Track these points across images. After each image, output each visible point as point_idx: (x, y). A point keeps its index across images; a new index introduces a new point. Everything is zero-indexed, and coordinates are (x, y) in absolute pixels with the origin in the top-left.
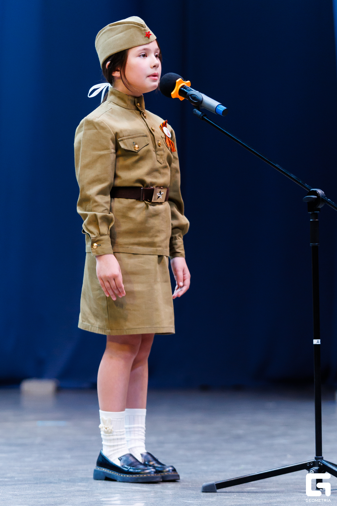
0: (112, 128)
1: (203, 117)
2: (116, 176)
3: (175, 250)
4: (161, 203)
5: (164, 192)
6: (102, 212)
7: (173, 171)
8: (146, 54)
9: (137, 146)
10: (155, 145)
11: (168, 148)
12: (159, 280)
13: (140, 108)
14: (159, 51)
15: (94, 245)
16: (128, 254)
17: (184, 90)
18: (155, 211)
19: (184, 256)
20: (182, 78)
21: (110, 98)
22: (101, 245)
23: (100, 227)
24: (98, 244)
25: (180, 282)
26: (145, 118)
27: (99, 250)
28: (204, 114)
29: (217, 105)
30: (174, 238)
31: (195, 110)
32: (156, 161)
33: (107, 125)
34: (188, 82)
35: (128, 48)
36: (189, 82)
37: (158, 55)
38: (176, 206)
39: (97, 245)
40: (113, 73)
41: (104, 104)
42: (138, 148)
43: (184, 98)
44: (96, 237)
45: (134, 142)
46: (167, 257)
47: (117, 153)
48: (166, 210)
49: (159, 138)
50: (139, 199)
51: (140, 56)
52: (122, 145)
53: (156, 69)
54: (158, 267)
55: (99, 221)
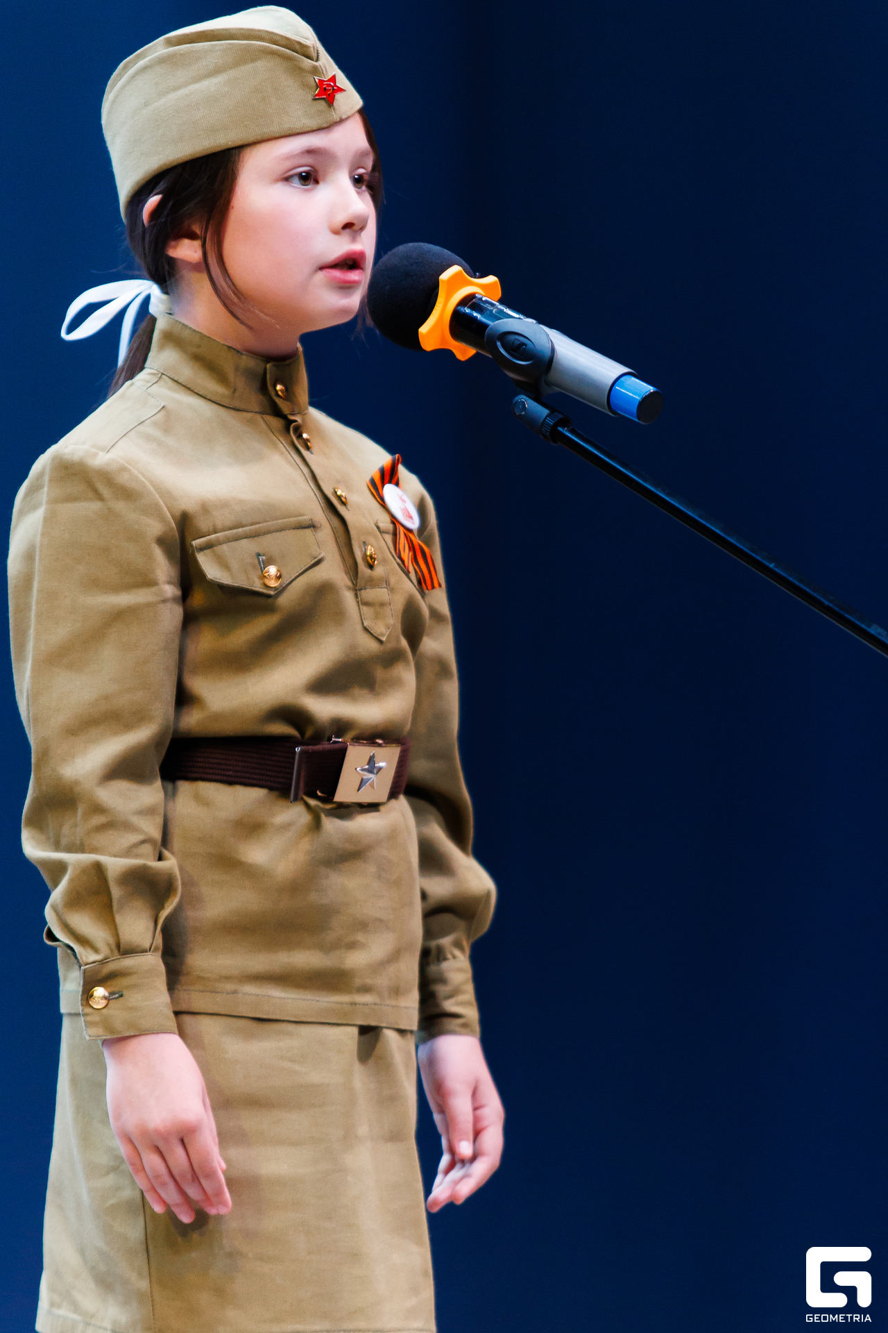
0: (166, 494)
1: (554, 427)
2: (183, 698)
3: (437, 1005)
4: (373, 807)
5: (387, 758)
6: (128, 852)
7: (429, 671)
8: (316, 171)
9: (272, 570)
10: (350, 562)
11: (407, 573)
12: (363, 1130)
13: (284, 407)
14: (369, 162)
15: (96, 994)
16: (235, 1020)
17: (475, 314)
18: (350, 838)
19: (477, 1028)
20: (464, 262)
21: (160, 358)
22: (125, 993)
23: (118, 918)
24: (113, 989)
25: (460, 1140)
26: (308, 448)
27: (118, 1014)
28: (560, 416)
29: (615, 376)
30: (434, 952)
31: (522, 398)
32: (359, 627)
33: (143, 479)
34: (491, 279)
35: (240, 143)
36: (496, 282)
37: (366, 177)
38: (441, 818)
39: (107, 994)
40: (173, 243)
41: (133, 388)
42: (279, 577)
43: (472, 351)
44: (103, 962)
45: (261, 552)
46: (402, 1032)
47: (189, 601)
48: (392, 836)
49: (369, 533)
50: (282, 789)
51: (287, 179)
52: (211, 569)
53: (354, 239)
54: (360, 1078)
55: (116, 892)
